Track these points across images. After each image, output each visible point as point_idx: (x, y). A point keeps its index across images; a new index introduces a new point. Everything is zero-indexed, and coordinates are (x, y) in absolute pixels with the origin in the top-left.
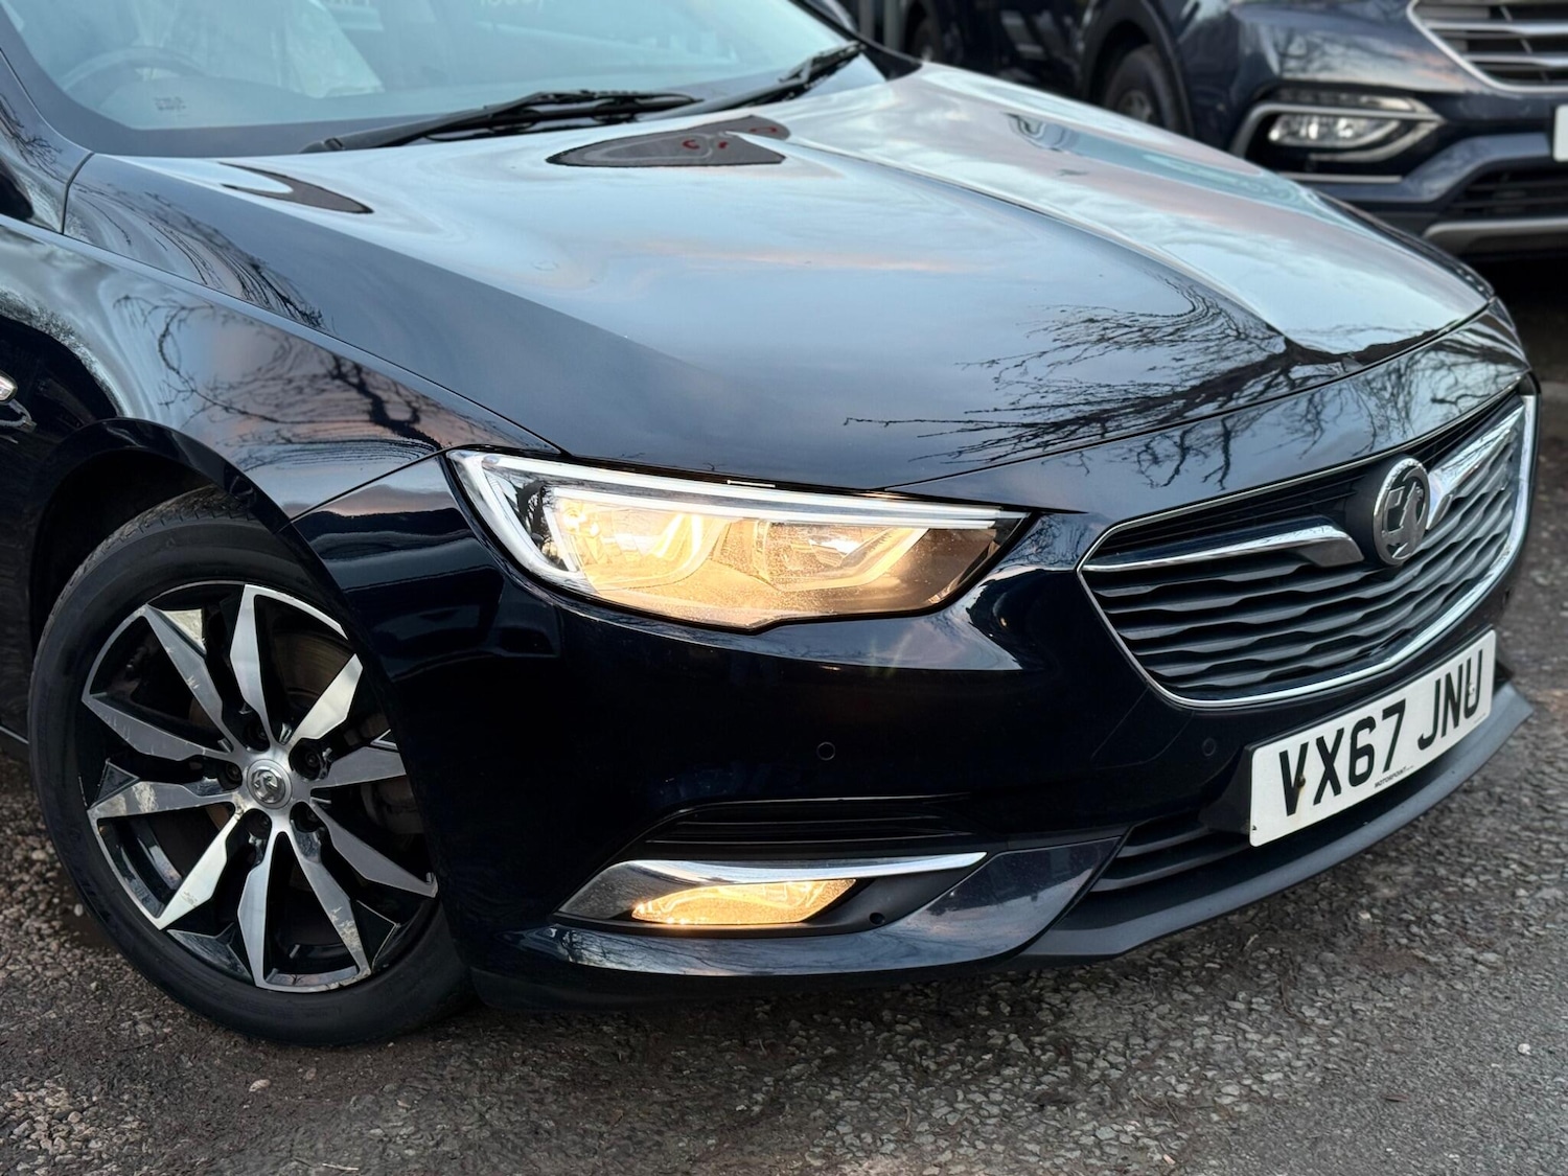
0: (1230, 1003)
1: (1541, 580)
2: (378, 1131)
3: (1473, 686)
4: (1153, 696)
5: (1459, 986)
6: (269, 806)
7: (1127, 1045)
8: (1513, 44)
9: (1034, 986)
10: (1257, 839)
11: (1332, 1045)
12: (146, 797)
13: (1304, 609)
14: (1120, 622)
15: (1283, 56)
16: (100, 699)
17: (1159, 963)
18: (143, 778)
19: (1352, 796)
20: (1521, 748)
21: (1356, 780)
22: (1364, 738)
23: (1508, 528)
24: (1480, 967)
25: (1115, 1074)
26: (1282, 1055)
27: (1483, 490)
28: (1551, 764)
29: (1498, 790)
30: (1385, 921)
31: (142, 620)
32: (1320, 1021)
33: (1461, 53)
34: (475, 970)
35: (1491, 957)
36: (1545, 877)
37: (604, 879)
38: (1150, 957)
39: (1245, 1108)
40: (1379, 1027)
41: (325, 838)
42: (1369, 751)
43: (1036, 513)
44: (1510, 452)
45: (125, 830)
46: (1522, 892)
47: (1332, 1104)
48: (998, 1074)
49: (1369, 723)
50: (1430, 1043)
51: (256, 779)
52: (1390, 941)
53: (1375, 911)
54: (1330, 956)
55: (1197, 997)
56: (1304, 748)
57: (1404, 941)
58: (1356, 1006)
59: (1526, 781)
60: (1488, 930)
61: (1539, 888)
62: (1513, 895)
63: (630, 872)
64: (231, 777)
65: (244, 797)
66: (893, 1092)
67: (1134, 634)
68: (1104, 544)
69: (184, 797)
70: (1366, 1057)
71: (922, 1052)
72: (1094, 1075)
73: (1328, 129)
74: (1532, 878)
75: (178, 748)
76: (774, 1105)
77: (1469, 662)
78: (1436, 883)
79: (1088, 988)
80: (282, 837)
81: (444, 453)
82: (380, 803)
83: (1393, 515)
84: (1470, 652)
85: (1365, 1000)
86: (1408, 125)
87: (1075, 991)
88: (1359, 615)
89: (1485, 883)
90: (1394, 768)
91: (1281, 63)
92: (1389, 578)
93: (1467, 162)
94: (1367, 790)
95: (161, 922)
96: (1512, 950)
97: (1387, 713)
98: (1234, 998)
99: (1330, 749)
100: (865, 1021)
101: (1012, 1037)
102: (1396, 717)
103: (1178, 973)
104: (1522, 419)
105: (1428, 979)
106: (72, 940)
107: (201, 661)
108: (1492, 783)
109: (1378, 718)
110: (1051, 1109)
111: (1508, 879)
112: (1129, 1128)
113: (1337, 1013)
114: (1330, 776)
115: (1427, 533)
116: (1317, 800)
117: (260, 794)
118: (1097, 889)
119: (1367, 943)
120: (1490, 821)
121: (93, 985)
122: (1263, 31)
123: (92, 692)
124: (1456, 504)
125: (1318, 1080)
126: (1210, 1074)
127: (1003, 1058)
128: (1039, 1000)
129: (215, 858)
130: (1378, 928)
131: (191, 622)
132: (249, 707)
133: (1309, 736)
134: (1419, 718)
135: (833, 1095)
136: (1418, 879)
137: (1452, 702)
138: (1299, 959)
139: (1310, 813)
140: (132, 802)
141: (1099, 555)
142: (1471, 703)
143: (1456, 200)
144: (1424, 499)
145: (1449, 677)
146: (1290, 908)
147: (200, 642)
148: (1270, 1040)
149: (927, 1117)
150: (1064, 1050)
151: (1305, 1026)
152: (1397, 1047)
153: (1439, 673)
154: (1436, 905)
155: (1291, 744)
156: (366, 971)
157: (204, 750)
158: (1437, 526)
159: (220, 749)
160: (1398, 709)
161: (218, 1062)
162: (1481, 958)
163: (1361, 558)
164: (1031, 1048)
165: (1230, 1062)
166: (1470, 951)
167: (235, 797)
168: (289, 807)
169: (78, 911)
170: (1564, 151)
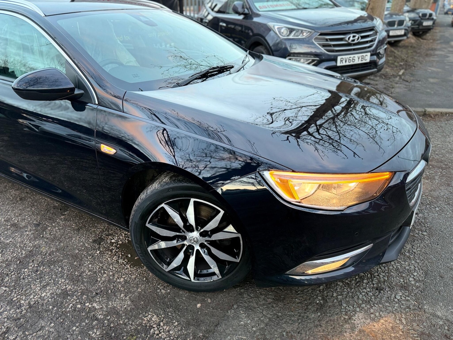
6: (194, 244)
8: (330, 46)
11: (418, 263)
12: (163, 245)
15: (291, 48)
16: (151, 225)
18: (162, 241)
31: (163, 207)
33: (322, 47)
41: (209, 250)
43: (395, 173)
47: (432, 280)
50: (435, 259)
51: (191, 239)
64: (184, 239)
65: (187, 242)
69: (174, 243)
75: (172, 234)
80: (198, 250)
81: (258, 172)
86: (314, 60)
91: (290, 50)
93: (324, 66)
95: (167, 270)
106: (132, 265)
107: (178, 215)
112: (400, 294)
117: (192, 241)
121: (145, 279)
122: (287, 44)
123: (148, 223)
125: (424, 273)
129: (181, 256)
132: (190, 224)
140: (159, 246)
152: (430, 261)
156: (220, 277)
157: (178, 234)
159: (182, 233)
167: (185, 242)
168: (199, 244)
169: (129, 256)
170: (339, 64)
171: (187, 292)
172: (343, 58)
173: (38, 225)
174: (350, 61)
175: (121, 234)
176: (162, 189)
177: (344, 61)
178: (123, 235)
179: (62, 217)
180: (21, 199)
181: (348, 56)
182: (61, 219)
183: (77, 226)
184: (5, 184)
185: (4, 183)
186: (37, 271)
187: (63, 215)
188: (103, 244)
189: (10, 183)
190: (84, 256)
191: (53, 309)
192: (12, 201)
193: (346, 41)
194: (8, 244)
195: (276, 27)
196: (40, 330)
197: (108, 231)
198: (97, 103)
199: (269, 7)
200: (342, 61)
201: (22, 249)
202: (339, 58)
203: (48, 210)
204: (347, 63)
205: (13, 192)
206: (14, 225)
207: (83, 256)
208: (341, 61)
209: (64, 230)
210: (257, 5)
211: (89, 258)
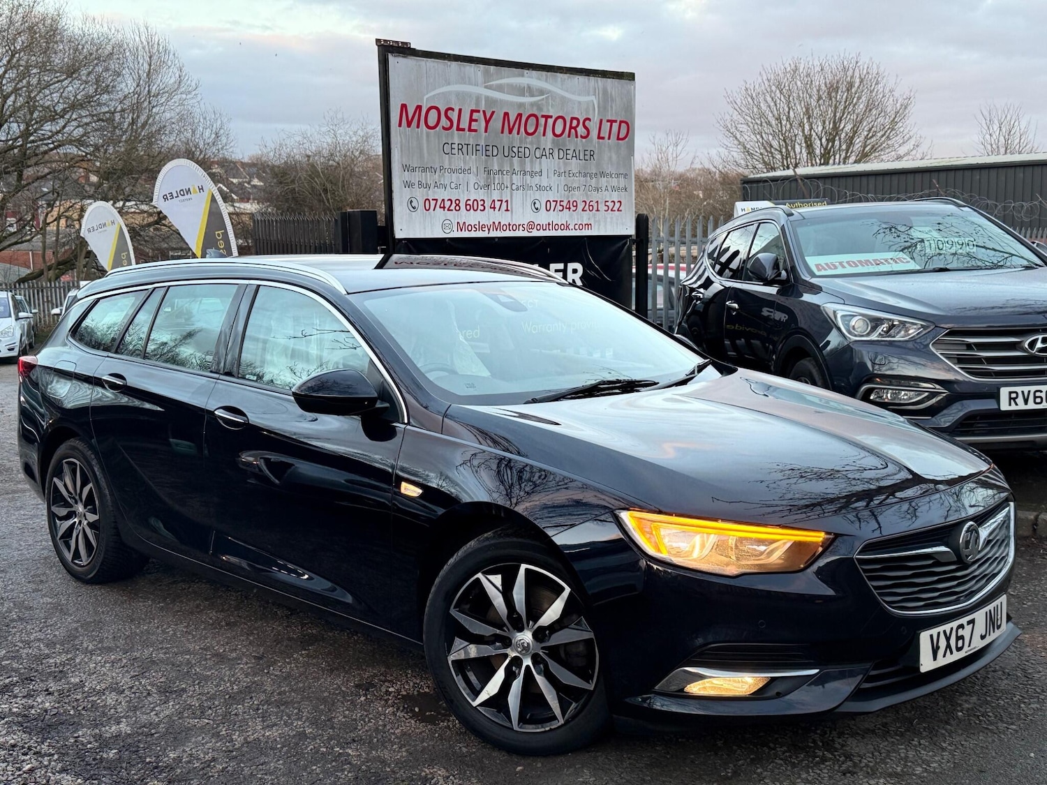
0: (911, 742)
1: (1012, 593)
2: (581, 779)
3: (999, 617)
4: (883, 609)
5: (1003, 736)
6: (523, 655)
7: (873, 755)
8: (979, 360)
9: (829, 736)
10: (923, 669)
11: (955, 755)
12: (473, 651)
13: (936, 578)
14: (871, 579)
15: (874, 364)
16: (457, 611)
17: (879, 729)
18: (473, 643)
19: (957, 656)
20: (1014, 656)
21: (959, 649)
22: (961, 632)
23: (1007, 554)
24: (1010, 730)
25: (871, 764)
26: (936, 758)
27: (998, 538)
28: (1027, 661)
29: (1007, 671)
30: (969, 716)
31: (478, 579)
32: (949, 748)
33: (954, 364)
34: (615, 716)
35: (1014, 727)
36: (1031, 700)
37: (673, 675)
38: (875, 726)
39: (925, 774)
40: (973, 750)
41: (546, 666)
42: (962, 638)
43: (837, 536)
44: (1005, 525)
45: (461, 665)
46: (1022, 705)
47: (959, 773)
48: (824, 764)
49: (961, 626)
50: (994, 754)
51: (518, 643)
52: (972, 722)
53: (964, 712)
54: (949, 727)
55: (897, 740)
56: (939, 633)
57: (978, 722)
58: (962, 743)
59: (1018, 667)
60: (1011, 718)
61: (1029, 704)
62: (1019, 706)
63: (683, 673)
64: (507, 642)
65: (512, 650)
66: (783, 770)
67: (875, 584)
68: (863, 548)
69: (488, 650)
70: (970, 759)
71: (791, 757)
72: (863, 764)
73: (895, 395)
74: (1026, 700)
75: (488, 631)
76: (735, 773)
77: (997, 606)
78: (987, 703)
79: (852, 737)
80: (528, 667)
81: (613, 512)
82: (567, 653)
83: (967, 543)
84: (997, 602)
85: (966, 741)
86: (933, 395)
87: (847, 738)
88: (956, 582)
89: (1008, 703)
90: (972, 646)
91: (873, 367)
92: (966, 569)
93: (961, 411)
94: (962, 654)
95: (475, 704)
96: (1022, 725)
97: (969, 623)
98: (913, 740)
99: (948, 635)
100: (764, 747)
101: (825, 753)
102: (972, 625)
103: (888, 732)
104: (1009, 511)
105: (989, 734)
106: (419, 720)
107: (500, 595)
108: (1005, 668)
109: (965, 624)
110: (849, 775)
111: (1016, 701)
112: (881, 781)
113: (955, 745)
114: (948, 646)
115: (979, 552)
116: (944, 656)
117: (519, 649)
118: (862, 687)
119: (962, 723)
120: (1006, 682)
121: (437, 735)
122: (864, 353)
123: (454, 608)
124: (989, 542)
125: (952, 766)
126: (909, 764)
127: (824, 760)
128: (833, 741)
129: (500, 676)
130: (967, 718)
131: (497, 579)
132: (518, 613)
133: (941, 629)
134: (980, 627)
135: (759, 771)
136: (979, 701)
137: (992, 622)
138: (936, 728)
139: (942, 661)
140: (467, 653)
141: (861, 553)
142: (999, 624)
143: (957, 428)
144: (978, 537)
145: (990, 611)
146: (928, 711)
147: (500, 588)
148: (930, 754)
149: (799, 777)
150: (848, 757)
151: (943, 749)
152: (981, 756)
153: (987, 609)
154: (988, 710)
155: (934, 631)
156: (562, 722)
157: (498, 631)
158: (983, 549)
159: (504, 631)
160: (972, 622)
161: (498, 761)
162: (1010, 727)
163: (956, 559)
164: (835, 756)
165: (916, 761)
166: (1005, 725)
167: (508, 651)
168: (531, 655)
169: (417, 709)
170: (1005, 406)
171: (506, 754)
172: (1016, 393)
173: (260, 658)
174: (1038, 400)
175: (407, 682)
176: (480, 546)
177: (1020, 400)
178: (411, 684)
179: (303, 652)
180: (227, 624)
181: (1033, 388)
182: (302, 655)
183: (329, 665)
184: (198, 602)
185: (195, 601)
186: (258, 709)
187: (305, 650)
188: (373, 691)
189: (207, 601)
190: (338, 700)
191: (282, 748)
192: (212, 625)
193: (1024, 350)
194: (208, 676)
195: (839, 315)
196: (262, 765)
197: (385, 677)
198: (406, 421)
199: (844, 267)
200: (1014, 399)
201: (232, 683)
202: (1004, 392)
203: (278, 642)
204: (1031, 406)
205: (213, 614)
206: (217, 655)
207: (336, 701)
208: (1010, 398)
209: (306, 669)
210: (812, 261)
211: (346, 704)
